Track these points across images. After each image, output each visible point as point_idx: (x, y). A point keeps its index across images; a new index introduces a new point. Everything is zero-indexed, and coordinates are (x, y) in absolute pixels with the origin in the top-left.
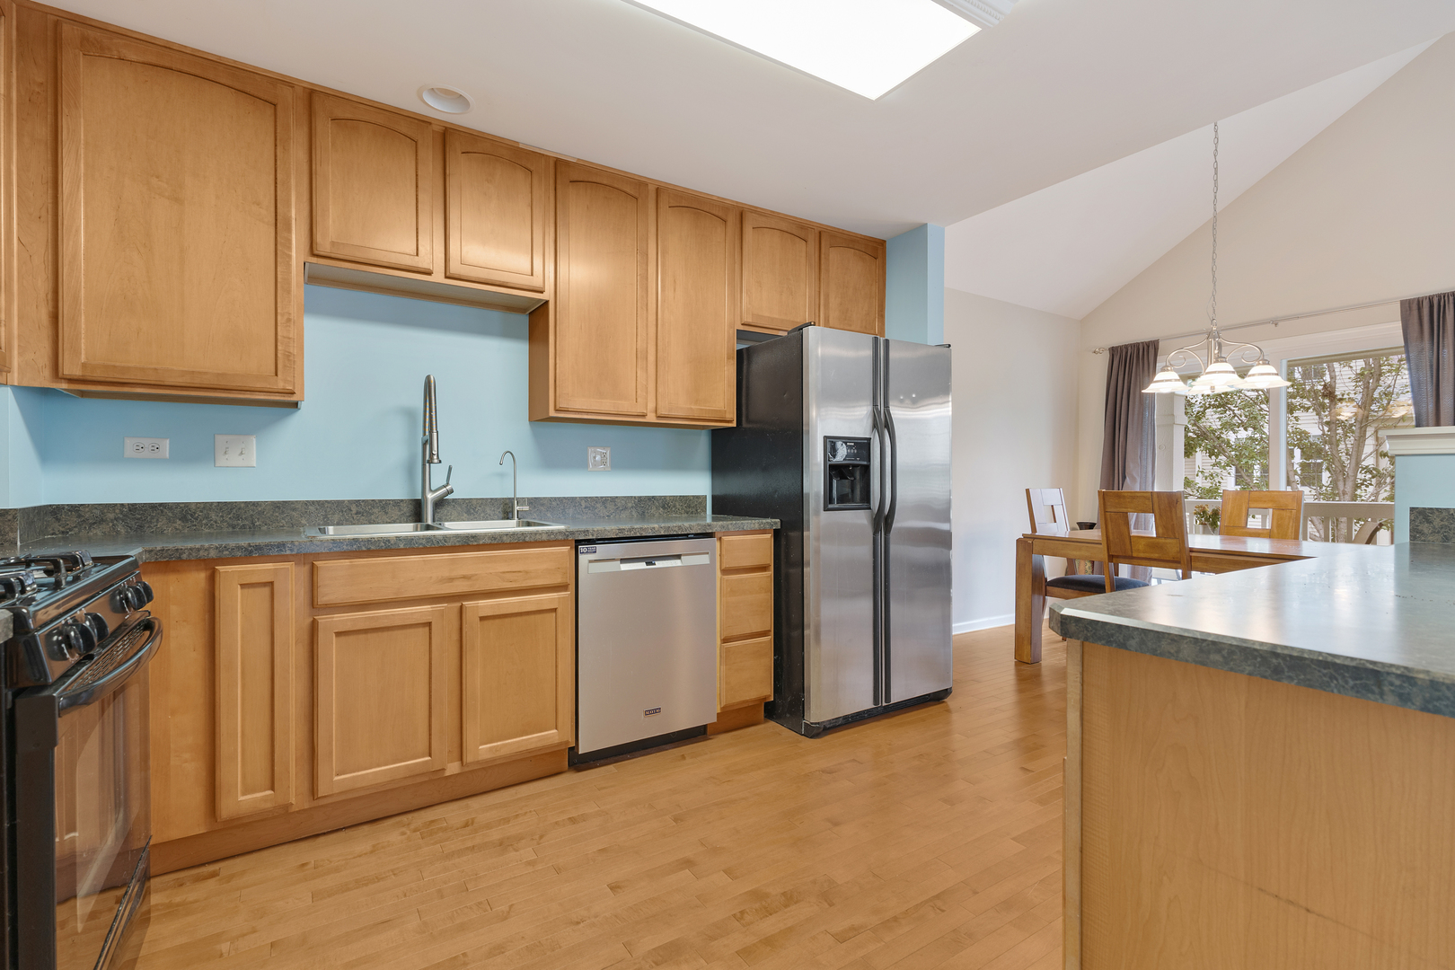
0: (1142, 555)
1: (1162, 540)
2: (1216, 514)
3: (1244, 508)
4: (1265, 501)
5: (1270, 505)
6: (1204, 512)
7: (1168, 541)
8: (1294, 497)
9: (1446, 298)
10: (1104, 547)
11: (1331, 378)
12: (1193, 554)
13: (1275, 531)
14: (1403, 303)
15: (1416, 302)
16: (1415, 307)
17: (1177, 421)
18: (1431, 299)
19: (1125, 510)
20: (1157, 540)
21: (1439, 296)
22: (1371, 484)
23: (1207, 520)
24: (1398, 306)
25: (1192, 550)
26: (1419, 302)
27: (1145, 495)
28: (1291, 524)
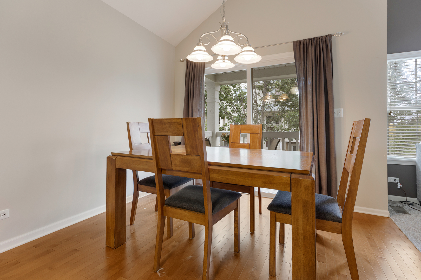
0: (178, 168)
1: (190, 157)
2: (228, 136)
3: (239, 133)
4: (247, 130)
5: (249, 132)
6: (225, 136)
7: (194, 157)
8: (259, 127)
9: (309, 40)
10: (154, 161)
11: (256, 98)
12: (211, 167)
13: (252, 144)
14: (294, 42)
15: (298, 42)
16: (298, 44)
17: (216, 101)
18: (303, 41)
19: (166, 134)
20: (187, 157)
21: (306, 40)
22: (265, 129)
23: (226, 139)
24: (292, 43)
25: (210, 164)
26: (300, 42)
27: (178, 121)
28: (258, 141)
